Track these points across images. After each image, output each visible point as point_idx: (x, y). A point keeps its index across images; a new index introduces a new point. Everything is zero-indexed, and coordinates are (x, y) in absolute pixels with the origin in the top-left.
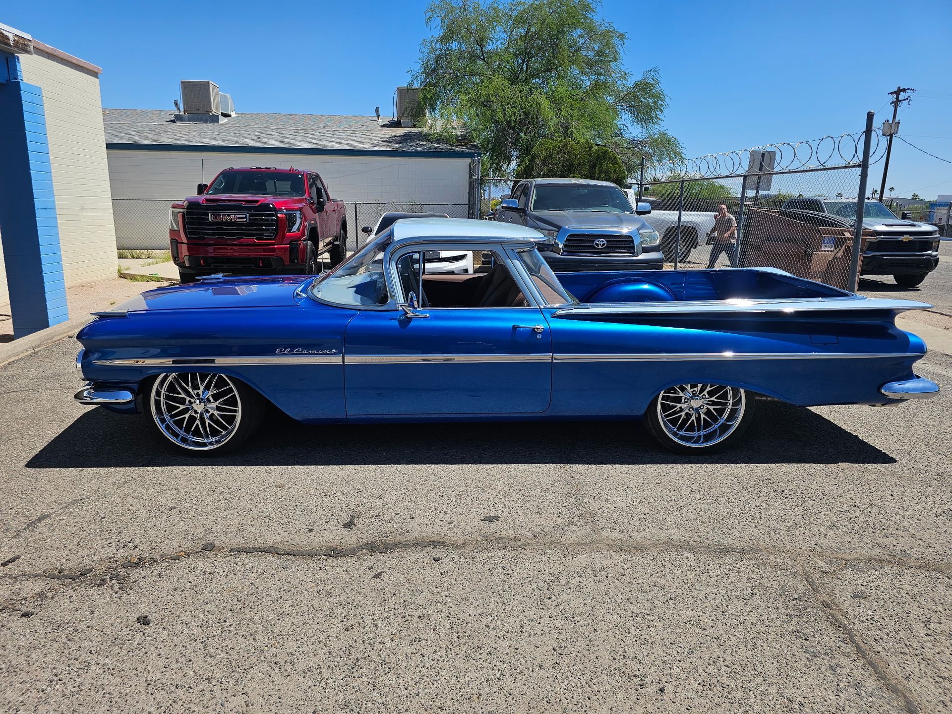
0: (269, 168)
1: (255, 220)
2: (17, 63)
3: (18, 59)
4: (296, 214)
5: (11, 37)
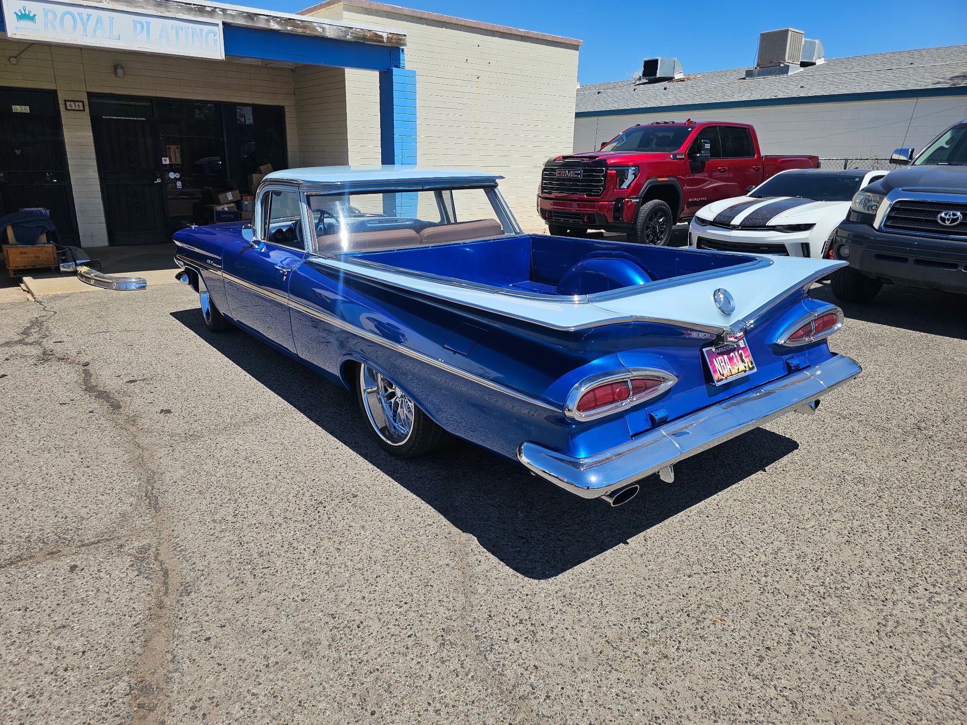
0: (667, 123)
1: (588, 176)
2: (401, 55)
3: (403, 51)
4: (628, 170)
5: (385, 36)
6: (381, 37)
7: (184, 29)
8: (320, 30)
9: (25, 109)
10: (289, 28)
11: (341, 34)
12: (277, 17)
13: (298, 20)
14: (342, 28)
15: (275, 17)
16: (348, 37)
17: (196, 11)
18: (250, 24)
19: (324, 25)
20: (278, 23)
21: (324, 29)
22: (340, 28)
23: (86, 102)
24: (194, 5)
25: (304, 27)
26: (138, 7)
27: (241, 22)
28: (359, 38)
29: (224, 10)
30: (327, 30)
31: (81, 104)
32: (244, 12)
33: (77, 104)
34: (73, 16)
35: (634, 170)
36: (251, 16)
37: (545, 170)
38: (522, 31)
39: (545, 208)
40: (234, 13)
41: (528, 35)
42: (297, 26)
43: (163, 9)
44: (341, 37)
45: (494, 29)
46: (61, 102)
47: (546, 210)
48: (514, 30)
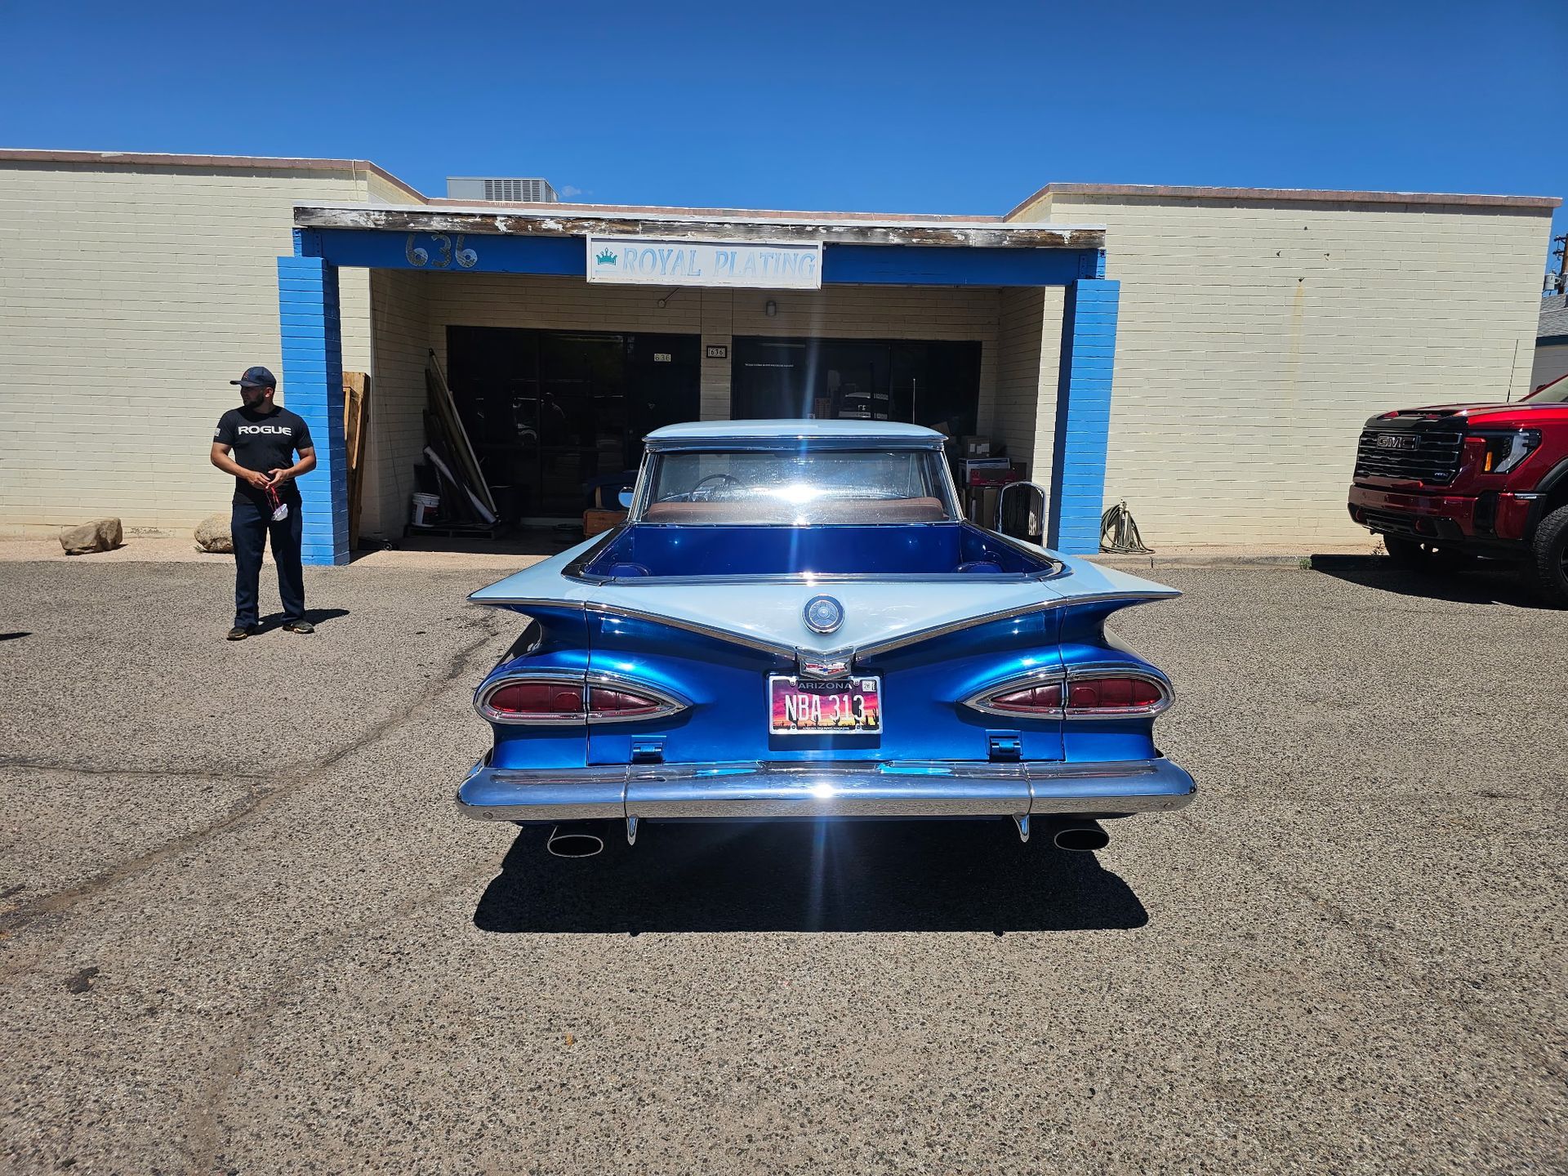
1: (1429, 446)
2: (1100, 259)
3: (1103, 254)
4: (1512, 438)
5: (1067, 235)
6: (1061, 237)
7: (775, 256)
8: (960, 238)
9: (667, 358)
10: (914, 240)
11: (994, 240)
12: (900, 228)
13: (929, 229)
14: (996, 232)
15: (896, 228)
16: (1005, 242)
17: (793, 233)
18: (861, 241)
19: (966, 231)
20: (900, 235)
21: (966, 236)
22: (992, 232)
23: (730, 349)
24: (792, 225)
25: (938, 237)
26: (725, 236)
27: (849, 239)
28: (1023, 243)
29: (828, 228)
30: (972, 237)
31: (723, 350)
32: (854, 227)
33: (719, 350)
34: (653, 253)
35: (1525, 438)
36: (863, 231)
37: (1364, 434)
38: (1406, 194)
39: (1355, 502)
40: (842, 229)
41: (1422, 201)
42: (929, 236)
43: (754, 235)
44: (994, 243)
45: (1340, 199)
46: (703, 348)
47: (1357, 507)
48: (1386, 194)
